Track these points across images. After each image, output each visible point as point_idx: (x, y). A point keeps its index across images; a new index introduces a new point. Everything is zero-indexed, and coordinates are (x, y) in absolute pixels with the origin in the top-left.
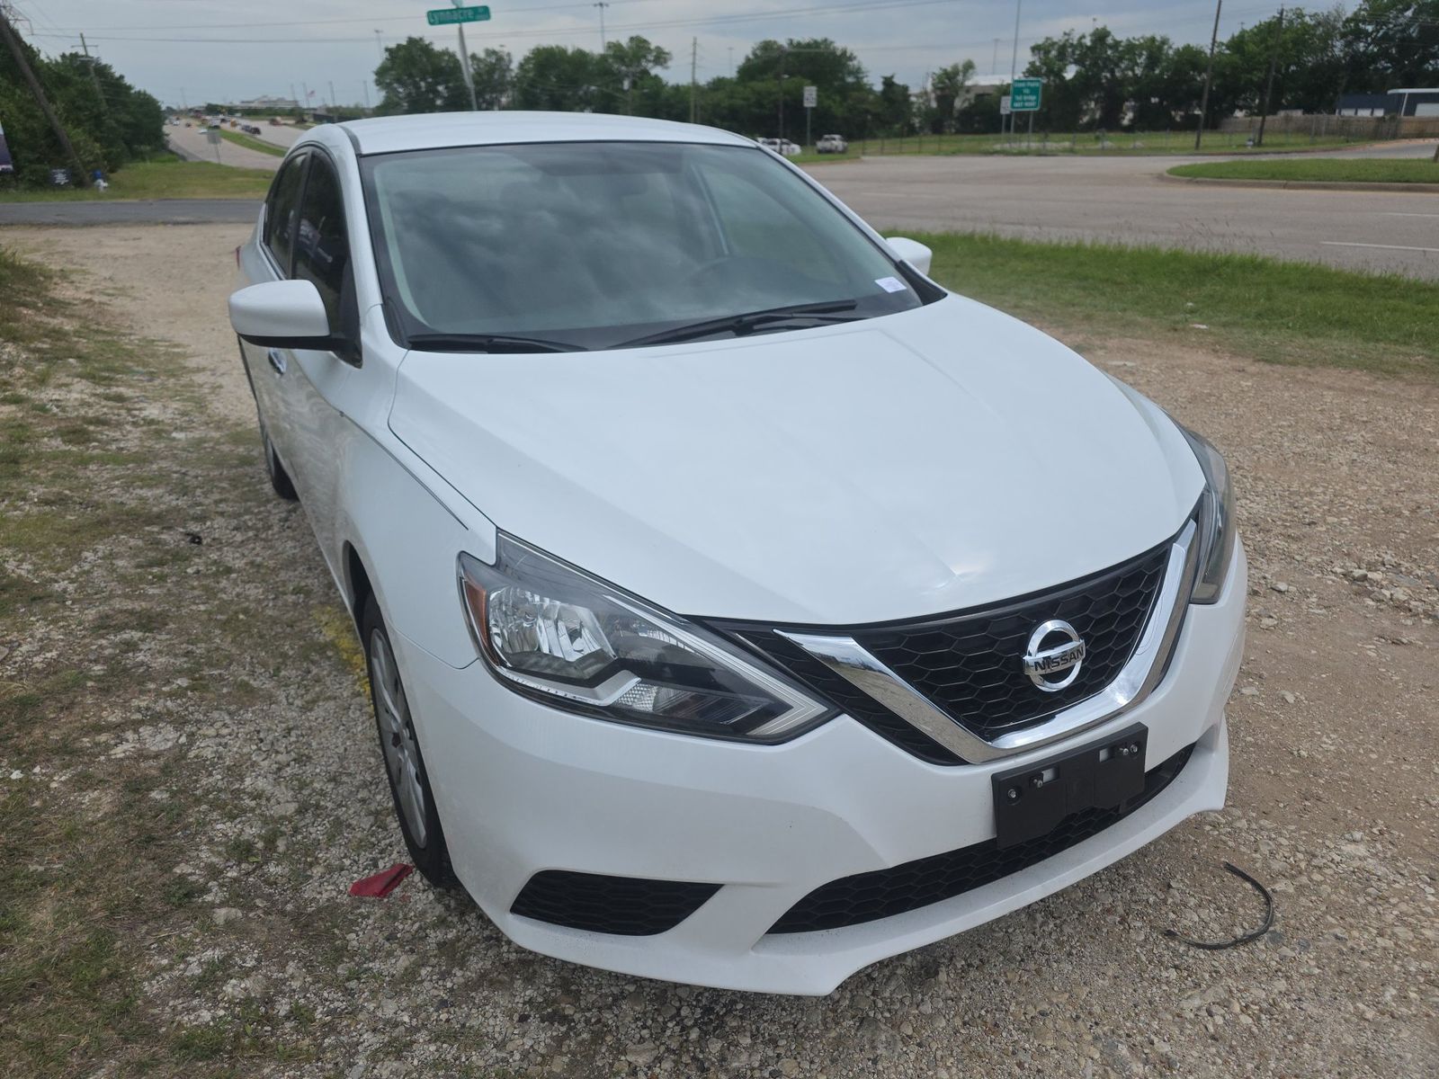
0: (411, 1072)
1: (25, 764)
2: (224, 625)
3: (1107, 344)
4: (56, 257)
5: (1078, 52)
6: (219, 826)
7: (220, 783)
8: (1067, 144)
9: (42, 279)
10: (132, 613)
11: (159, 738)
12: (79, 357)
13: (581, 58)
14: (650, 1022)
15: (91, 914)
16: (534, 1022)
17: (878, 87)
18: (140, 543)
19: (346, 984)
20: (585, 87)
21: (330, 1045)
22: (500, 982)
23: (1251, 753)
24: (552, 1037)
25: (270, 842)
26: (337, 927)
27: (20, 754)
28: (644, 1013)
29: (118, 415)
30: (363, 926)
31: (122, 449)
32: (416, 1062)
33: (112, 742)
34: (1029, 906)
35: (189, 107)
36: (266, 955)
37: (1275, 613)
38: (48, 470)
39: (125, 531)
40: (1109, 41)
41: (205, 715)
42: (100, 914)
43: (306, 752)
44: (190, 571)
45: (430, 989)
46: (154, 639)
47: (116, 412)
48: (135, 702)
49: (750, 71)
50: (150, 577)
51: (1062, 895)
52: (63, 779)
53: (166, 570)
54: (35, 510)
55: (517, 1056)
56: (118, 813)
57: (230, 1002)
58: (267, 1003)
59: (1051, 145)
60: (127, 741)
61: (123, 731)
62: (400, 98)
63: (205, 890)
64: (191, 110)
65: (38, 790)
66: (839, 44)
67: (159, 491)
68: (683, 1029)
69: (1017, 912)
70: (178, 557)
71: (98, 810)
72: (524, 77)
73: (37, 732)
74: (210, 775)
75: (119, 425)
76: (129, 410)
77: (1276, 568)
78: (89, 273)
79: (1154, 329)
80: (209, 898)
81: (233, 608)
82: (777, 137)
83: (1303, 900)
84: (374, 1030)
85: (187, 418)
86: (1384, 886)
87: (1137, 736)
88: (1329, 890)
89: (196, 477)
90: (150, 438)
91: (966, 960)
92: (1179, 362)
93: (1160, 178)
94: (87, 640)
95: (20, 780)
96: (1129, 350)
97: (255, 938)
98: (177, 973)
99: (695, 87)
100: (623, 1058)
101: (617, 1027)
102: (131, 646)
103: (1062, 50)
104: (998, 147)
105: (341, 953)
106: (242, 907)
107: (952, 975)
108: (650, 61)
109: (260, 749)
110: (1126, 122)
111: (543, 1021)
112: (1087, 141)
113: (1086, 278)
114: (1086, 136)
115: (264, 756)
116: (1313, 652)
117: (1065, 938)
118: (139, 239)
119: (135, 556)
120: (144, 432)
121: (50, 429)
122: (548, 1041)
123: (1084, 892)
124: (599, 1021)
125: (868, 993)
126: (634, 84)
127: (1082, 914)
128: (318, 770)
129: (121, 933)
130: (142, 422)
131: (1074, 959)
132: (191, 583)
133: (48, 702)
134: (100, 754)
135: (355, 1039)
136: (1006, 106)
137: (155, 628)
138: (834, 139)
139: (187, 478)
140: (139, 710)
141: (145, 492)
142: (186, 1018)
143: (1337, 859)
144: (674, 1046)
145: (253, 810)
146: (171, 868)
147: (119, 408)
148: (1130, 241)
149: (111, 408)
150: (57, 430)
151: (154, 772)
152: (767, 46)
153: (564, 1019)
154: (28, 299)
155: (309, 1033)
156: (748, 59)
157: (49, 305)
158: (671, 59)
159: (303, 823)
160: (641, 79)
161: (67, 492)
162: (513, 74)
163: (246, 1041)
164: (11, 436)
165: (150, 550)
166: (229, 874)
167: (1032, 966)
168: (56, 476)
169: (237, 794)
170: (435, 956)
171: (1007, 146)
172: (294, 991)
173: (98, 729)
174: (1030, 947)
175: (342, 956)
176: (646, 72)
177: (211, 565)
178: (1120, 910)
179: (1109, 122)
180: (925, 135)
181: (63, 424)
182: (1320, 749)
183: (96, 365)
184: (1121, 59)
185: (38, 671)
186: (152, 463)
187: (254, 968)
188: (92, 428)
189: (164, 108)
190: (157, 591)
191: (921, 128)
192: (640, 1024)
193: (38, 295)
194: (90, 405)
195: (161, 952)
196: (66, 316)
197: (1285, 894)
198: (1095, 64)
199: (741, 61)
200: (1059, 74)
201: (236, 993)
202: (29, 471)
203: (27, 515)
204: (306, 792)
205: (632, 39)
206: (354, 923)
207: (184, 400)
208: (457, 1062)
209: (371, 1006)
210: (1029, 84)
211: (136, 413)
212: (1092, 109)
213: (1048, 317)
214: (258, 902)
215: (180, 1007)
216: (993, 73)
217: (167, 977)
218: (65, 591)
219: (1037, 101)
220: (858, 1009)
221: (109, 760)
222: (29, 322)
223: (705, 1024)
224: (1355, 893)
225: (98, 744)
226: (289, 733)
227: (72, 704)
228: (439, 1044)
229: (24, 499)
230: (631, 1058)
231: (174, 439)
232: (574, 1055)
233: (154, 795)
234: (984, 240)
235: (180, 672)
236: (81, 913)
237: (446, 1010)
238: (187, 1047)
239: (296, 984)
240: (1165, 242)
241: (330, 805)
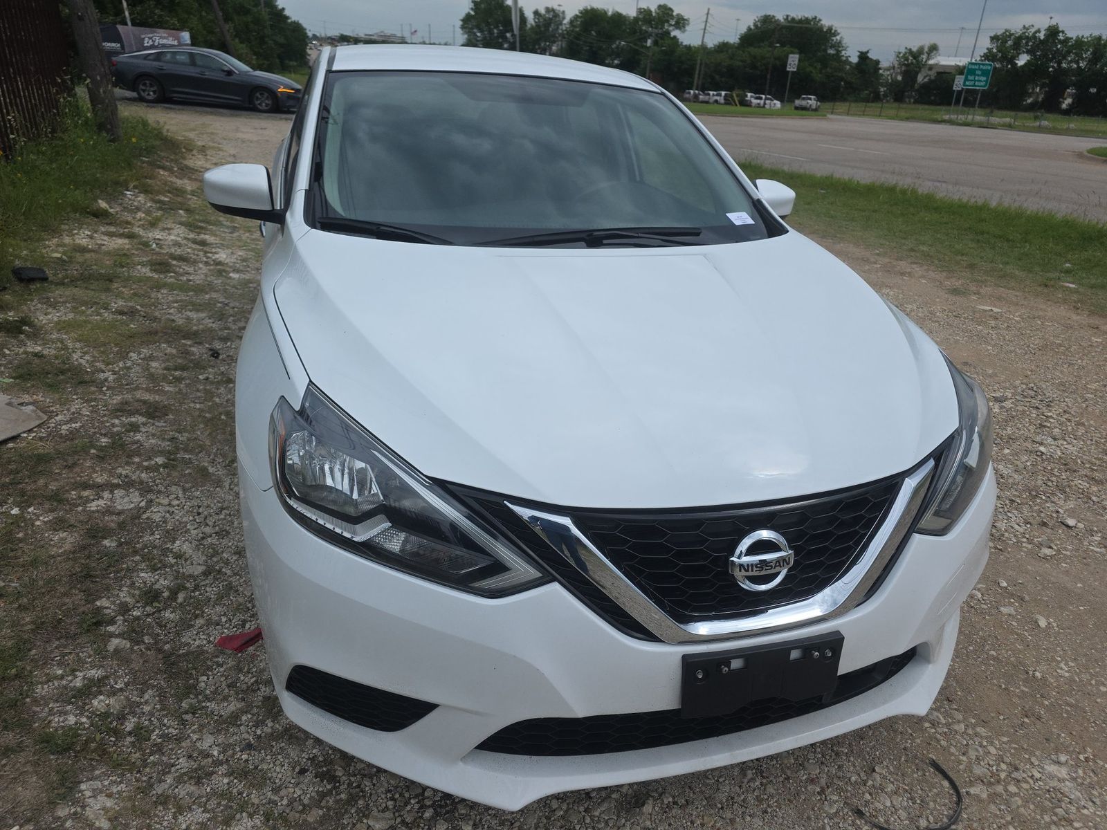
0: (202, 797)
1: (24, 506)
2: (207, 422)
3: (981, 290)
4: (205, 136)
5: (1030, 44)
6: (142, 575)
7: (157, 541)
8: (1007, 120)
9: (184, 150)
10: (145, 402)
11: (126, 499)
12: (187, 210)
13: (618, 19)
14: (397, 796)
15: (23, 625)
16: (309, 776)
17: (854, 59)
18: (174, 351)
19: (183, 716)
20: (617, 43)
21: (153, 762)
22: (297, 738)
23: (990, 665)
24: (318, 792)
25: (174, 593)
26: (195, 669)
27: (23, 496)
28: (396, 787)
29: (197, 255)
30: (215, 672)
31: (190, 281)
32: (208, 790)
33: (92, 497)
34: (744, 763)
35: (329, 35)
36: (134, 681)
37: (1056, 545)
38: (131, 289)
39: (168, 342)
40: (1061, 37)
41: (166, 488)
42: (29, 627)
43: (228, 528)
44: (201, 377)
45: (244, 733)
46: (153, 424)
47: (196, 252)
48: (120, 470)
49: (749, 39)
50: (171, 378)
51: (776, 759)
52: (45, 520)
53: (185, 374)
54: (111, 316)
55: (285, 802)
56: (74, 553)
57: (93, 713)
58: (120, 719)
59: (994, 120)
60: (103, 498)
61: (103, 491)
62: (478, 41)
63: (112, 621)
64: (329, 38)
65: (26, 525)
66: (826, 23)
67: (202, 315)
68: (421, 807)
69: (732, 766)
70: (199, 366)
71: (60, 548)
72: (573, 31)
73: (41, 482)
74: (153, 534)
75: (195, 262)
76: (206, 252)
77: (1071, 505)
78: (222, 150)
79: (1028, 283)
80: (111, 629)
81: (221, 410)
82: (763, 94)
83: (992, 808)
84: (190, 757)
85: (245, 264)
86: (1073, 809)
87: (834, 643)
88: (1020, 802)
89: (233, 308)
90: (213, 275)
91: (674, 798)
92: (1041, 313)
93: (1080, 155)
94: (105, 419)
95: (16, 515)
96: (999, 298)
97: (132, 666)
98: (64, 682)
99: (703, 47)
100: (365, 821)
101: (371, 794)
102: (135, 428)
103: (1018, 40)
104: (946, 117)
105: (191, 690)
106: (131, 640)
107: (657, 809)
108: (671, 25)
109: (195, 520)
110: (1064, 106)
111: (316, 777)
112: (1027, 119)
113: (982, 233)
114: (1027, 114)
115: (196, 526)
116: (1079, 585)
117: (766, 797)
118: (265, 129)
119: (168, 360)
120: (210, 270)
121: (145, 259)
122: (313, 794)
123: (796, 759)
124: (359, 786)
125: (582, 809)
126: (656, 43)
127: (788, 778)
128: (230, 544)
129: (38, 644)
130: (212, 263)
131: (767, 817)
132: (198, 386)
133: (58, 461)
134: (79, 505)
135: (172, 761)
136: (959, 83)
137: (157, 417)
138: (810, 99)
139: (227, 308)
140: (120, 476)
141: (193, 315)
142: (57, 720)
143: (1038, 775)
144: (409, 820)
145: (172, 566)
146: (94, 601)
147: (199, 250)
148: (1032, 205)
149: (194, 249)
150: (149, 261)
151: (113, 525)
152: (767, 20)
153: (333, 779)
154: (168, 164)
155: (140, 749)
156: (749, 29)
157: (182, 170)
158: (688, 24)
159: (202, 583)
160: (662, 39)
161: (138, 307)
162: (564, 28)
163: (93, 745)
164: (116, 262)
165: (179, 357)
166: (134, 613)
167: (729, 815)
168: (135, 294)
169: (165, 552)
170: (258, 707)
171: (953, 117)
172: (144, 713)
173: (85, 486)
174: (733, 798)
175: (189, 693)
176: (668, 33)
177: (219, 375)
178: (823, 782)
179: (1050, 105)
180: (887, 101)
181: (154, 257)
182: (1055, 674)
183: (197, 217)
184: (1069, 52)
185: (61, 436)
186: (207, 294)
187: (121, 690)
188: (174, 262)
189: (310, 34)
190: (171, 389)
191: (885, 96)
192: (389, 795)
193: (176, 161)
194: (179, 245)
195: (60, 664)
196: (190, 179)
197: (978, 799)
198: (1045, 55)
199: (743, 30)
200: (1012, 60)
201: (99, 707)
202: (117, 289)
203: (103, 320)
204: (215, 559)
205: (660, 7)
206: (210, 668)
207: (249, 250)
208: (239, 797)
209: (195, 737)
210: (981, 66)
211: (210, 255)
212: (1037, 93)
213: (937, 262)
214: (146, 639)
215: (55, 710)
216: (956, 56)
217: (56, 684)
218: (106, 380)
219: (986, 81)
220: (568, 821)
221: (84, 511)
222: (160, 181)
223: (441, 806)
224: (1044, 810)
225: (81, 497)
226: (221, 511)
227: (75, 464)
228: (232, 778)
229: (106, 308)
230: (371, 823)
231: (230, 278)
232: (329, 809)
233: (106, 543)
234: (904, 192)
235: (161, 453)
236: (15, 624)
237: (248, 752)
238: (48, 742)
239: (147, 708)
240: (1062, 209)
241: (229, 572)
